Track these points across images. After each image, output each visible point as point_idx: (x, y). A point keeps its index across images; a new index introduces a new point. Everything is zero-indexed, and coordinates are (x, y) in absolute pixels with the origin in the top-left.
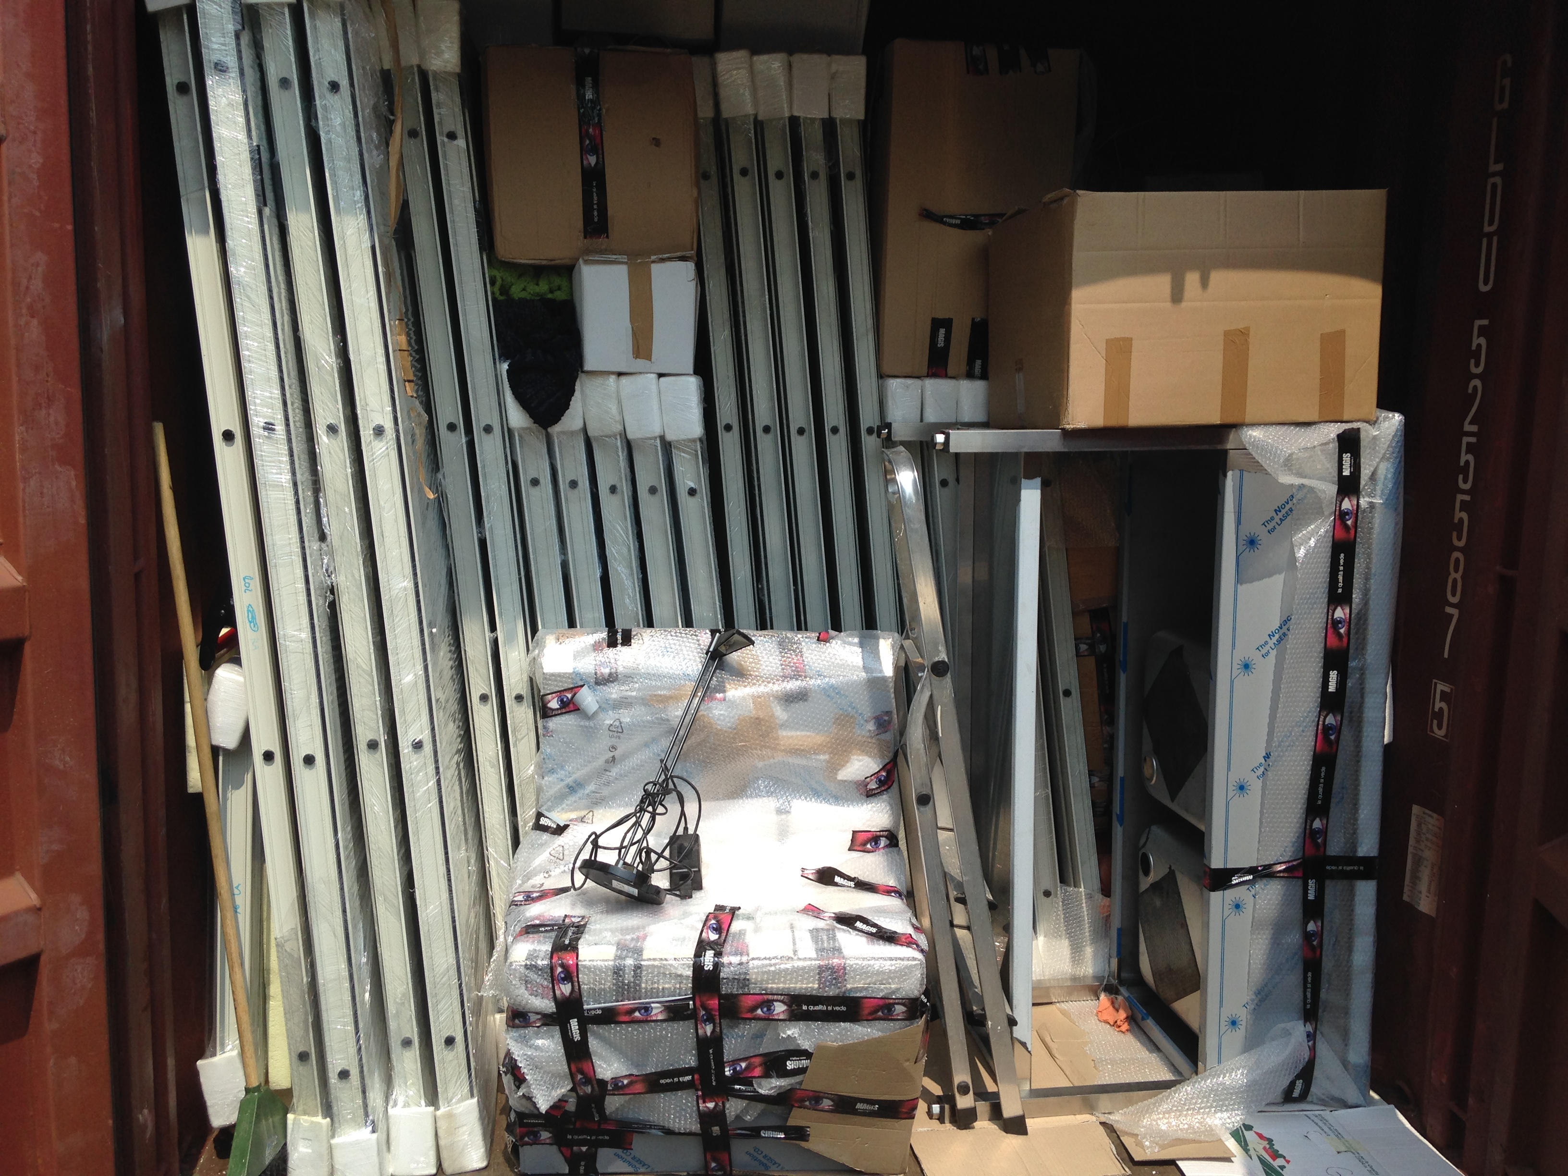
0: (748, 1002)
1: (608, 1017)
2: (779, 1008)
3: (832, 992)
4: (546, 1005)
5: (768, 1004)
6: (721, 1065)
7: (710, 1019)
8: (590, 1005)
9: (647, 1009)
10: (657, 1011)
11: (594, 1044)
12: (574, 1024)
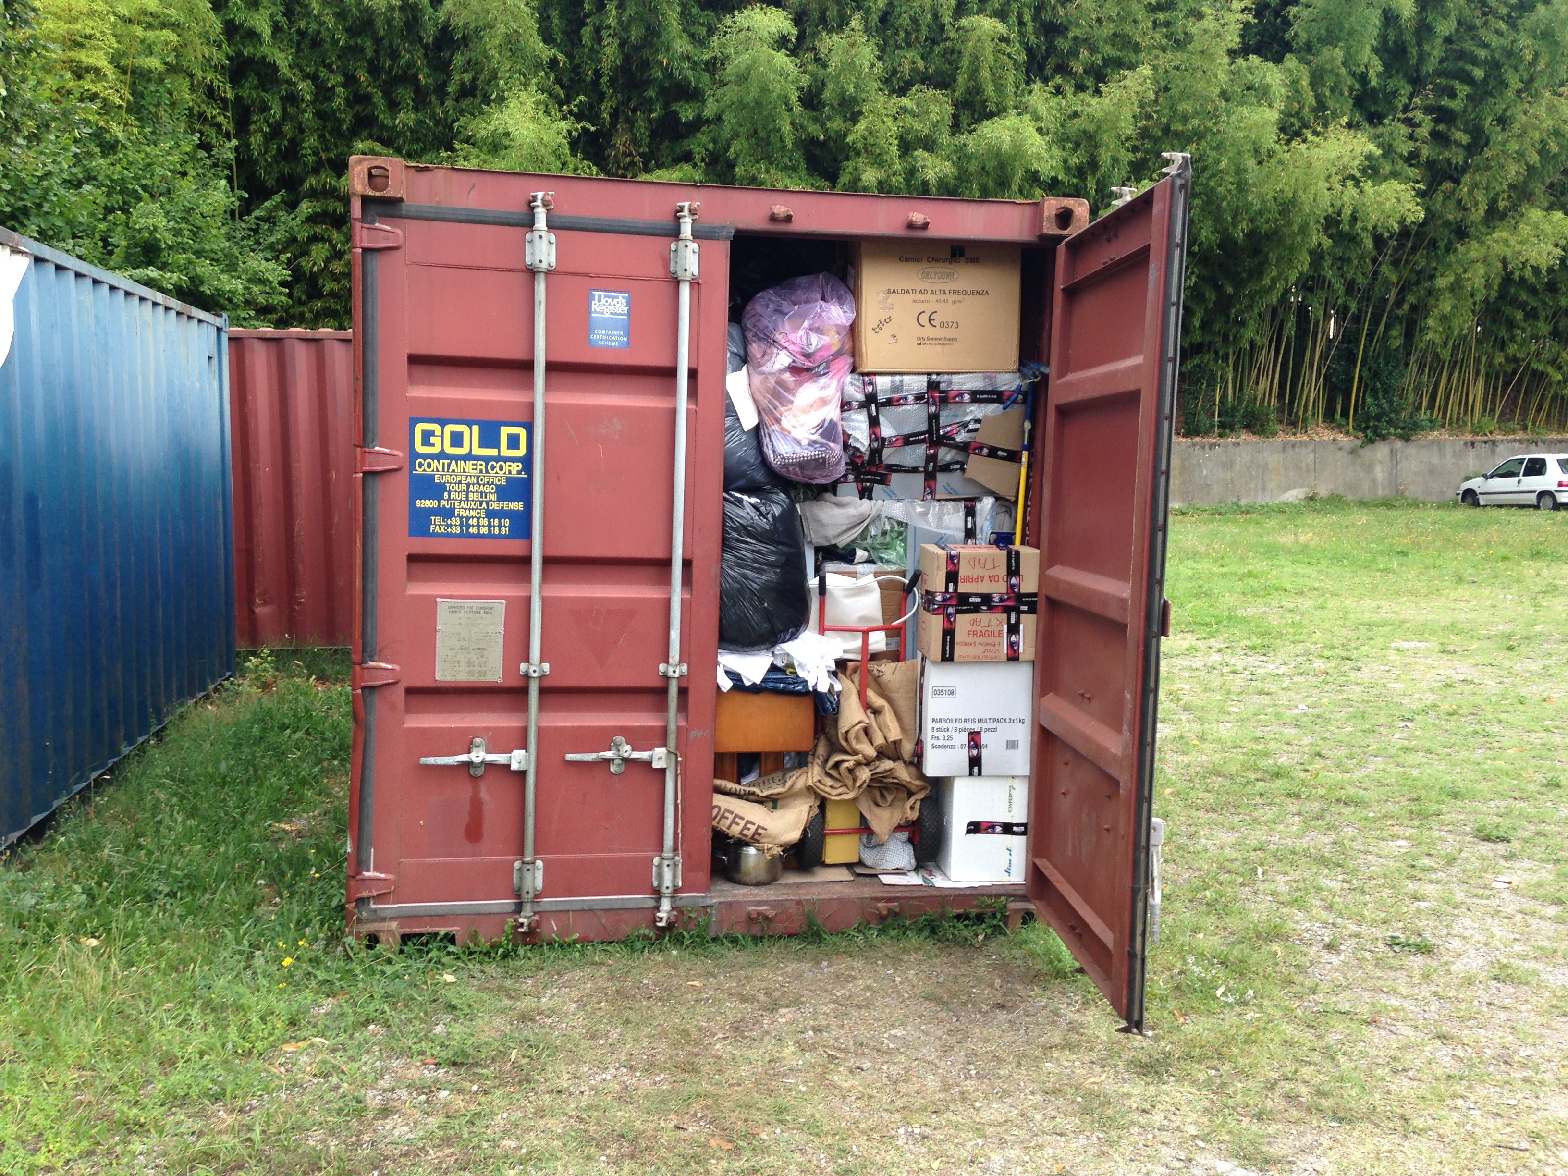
0: (951, 394)
1: (889, 402)
2: (967, 397)
3: (989, 388)
4: (861, 397)
5: (961, 395)
6: (938, 430)
7: (934, 404)
8: (881, 398)
9: (906, 398)
10: (911, 398)
11: (882, 419)
12: (873, 406)
